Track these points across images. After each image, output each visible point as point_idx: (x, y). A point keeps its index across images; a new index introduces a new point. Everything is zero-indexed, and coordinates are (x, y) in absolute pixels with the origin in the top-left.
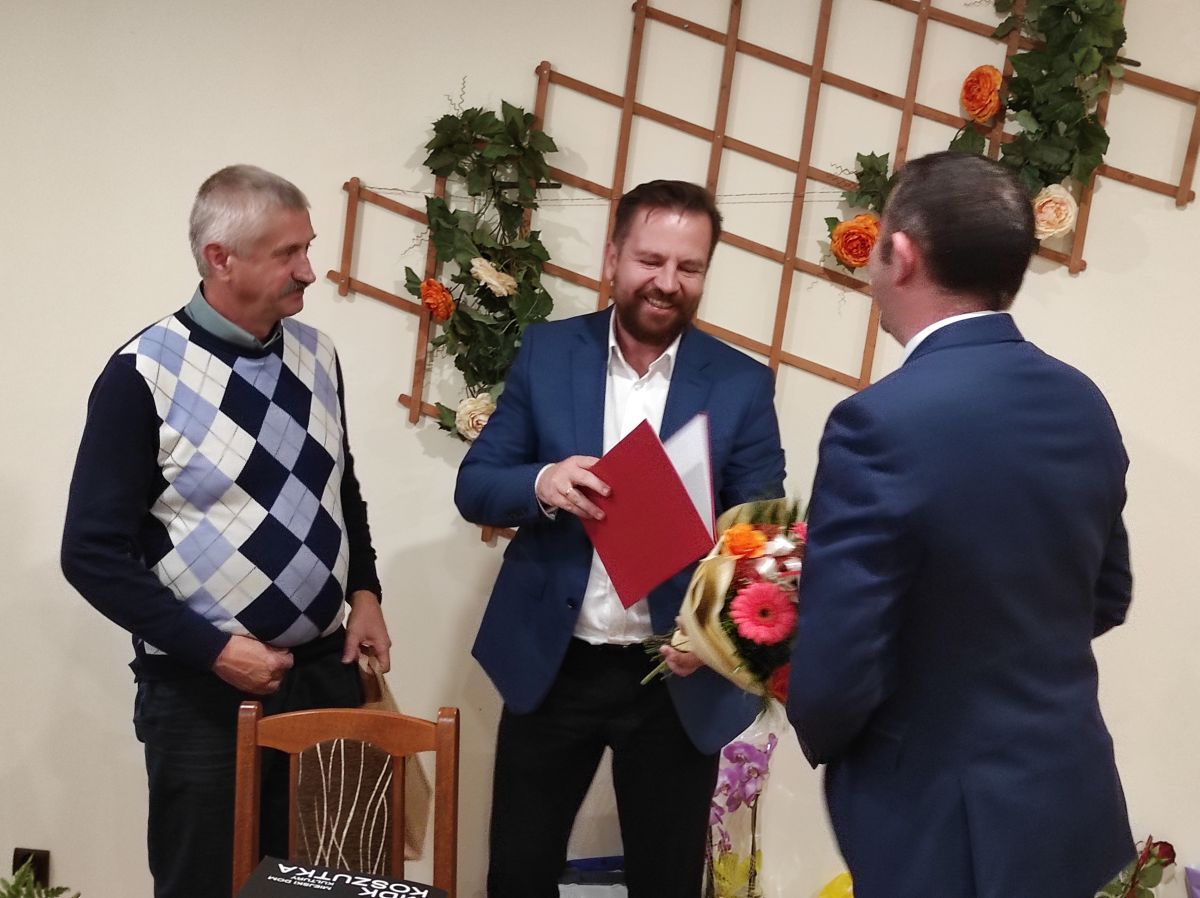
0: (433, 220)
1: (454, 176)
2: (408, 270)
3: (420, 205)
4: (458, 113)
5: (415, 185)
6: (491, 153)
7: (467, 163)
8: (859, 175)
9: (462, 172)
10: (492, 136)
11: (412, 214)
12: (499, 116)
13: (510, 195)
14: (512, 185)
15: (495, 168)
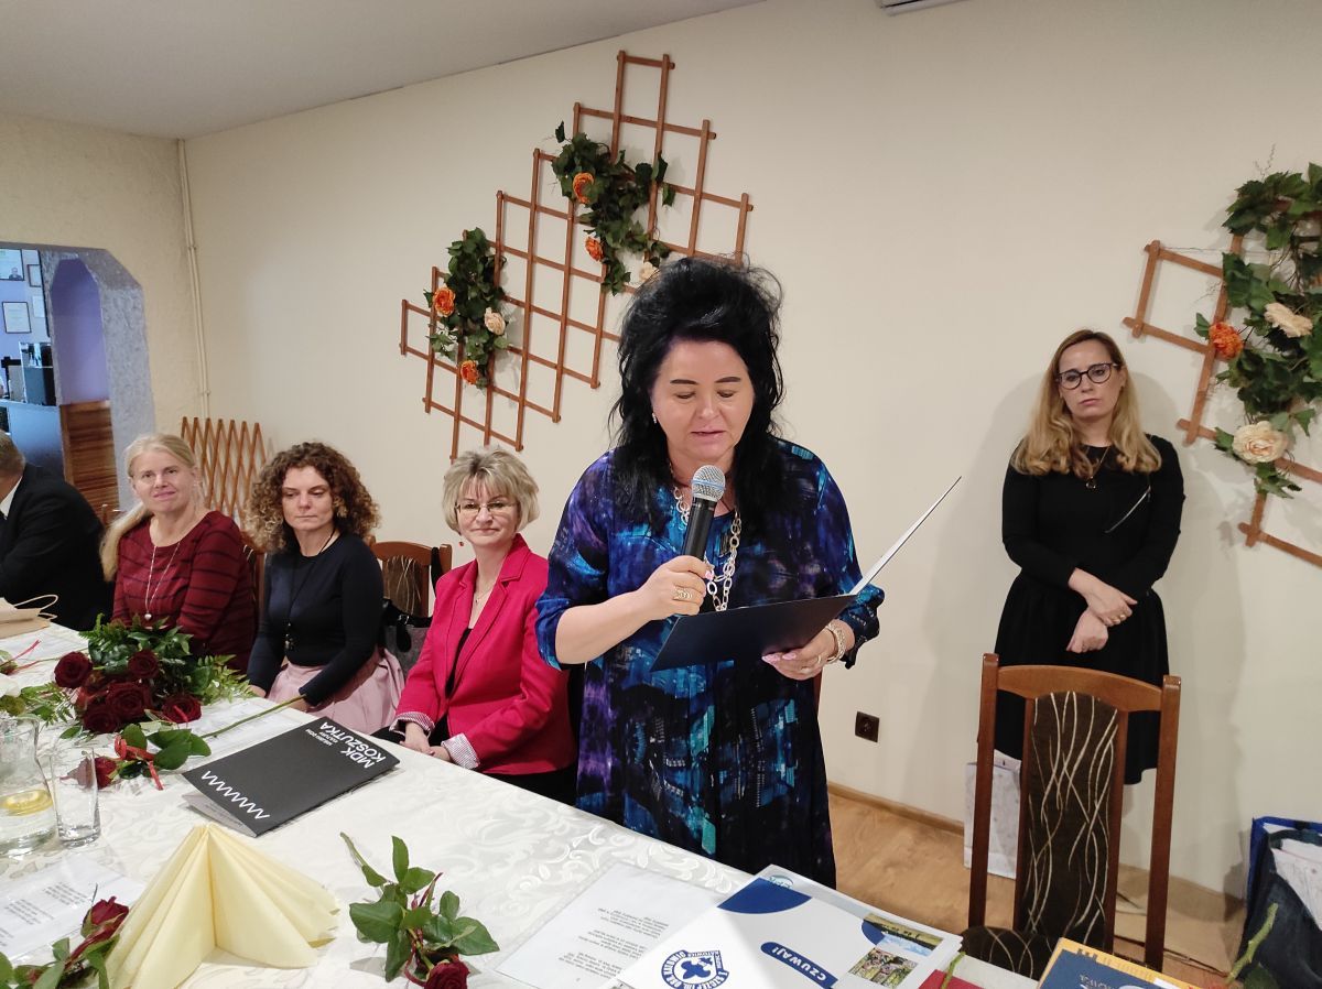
0: (1229, 273)
1: (1254, 232)
2: (1199, 316)
3: (1217, 260)
4: (1261, 178)
5: (1213, 244)
6: (1295, 211)
7: (1267, 221)
9: (1263, 229)
10: (1296, 197)
11: (1207, 269)
12: (1305, 178)
13: (1309, 248)
14: (1311, 239)
15: (1295, 224)
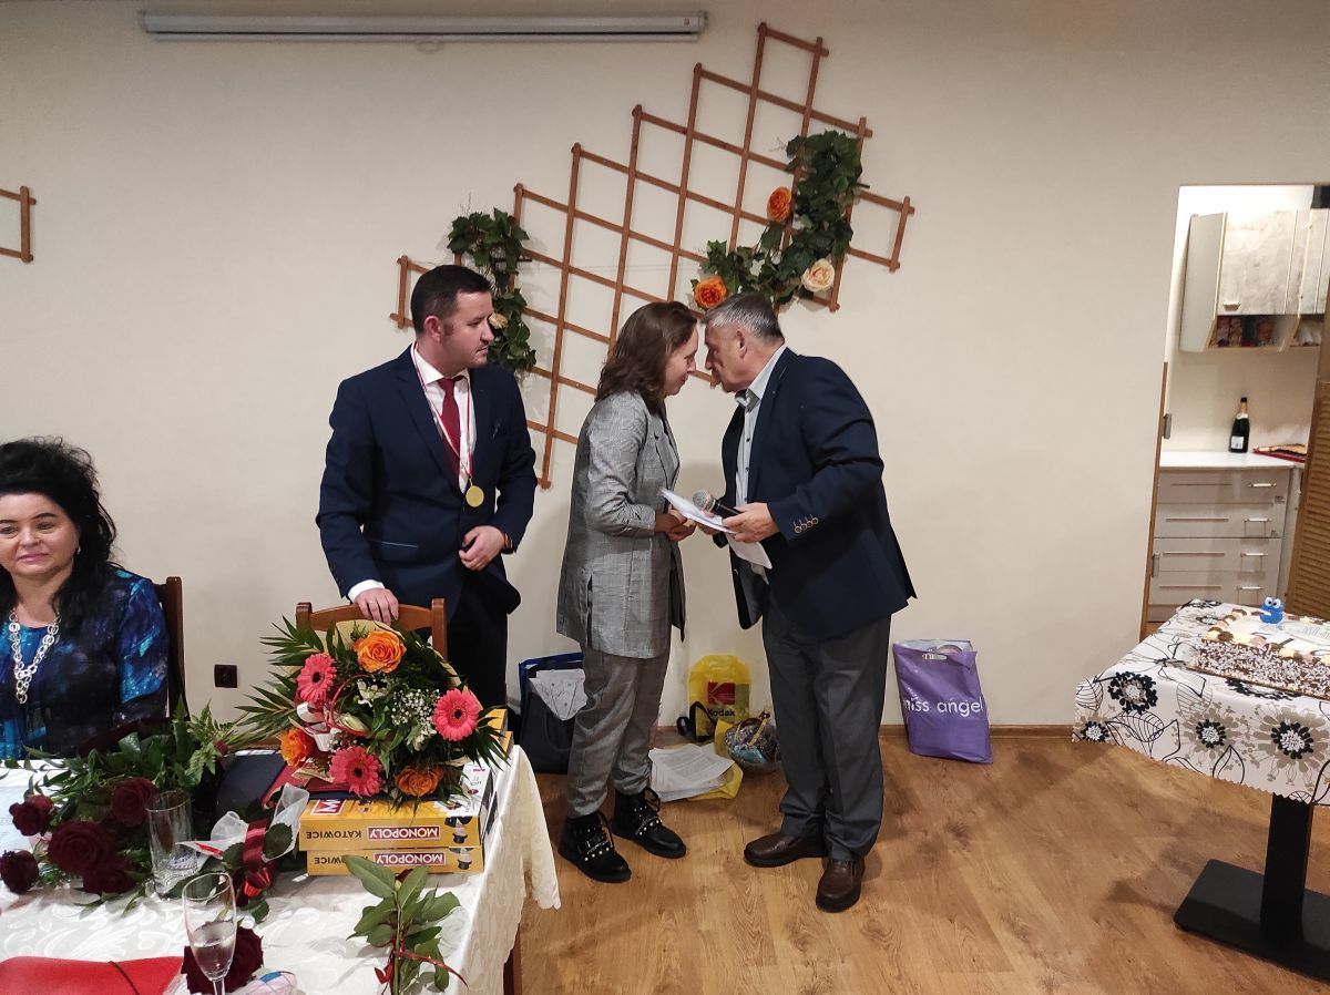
1: (466, 254)
4: (467, 216)
6: (489, 240)
7: (474, 247)
8: (709, 254)
9: (471, 252)
10: (488, 230)
12: (492, 217)
13: (502, 266)
14: (501, 260)
15: (491, 249)
